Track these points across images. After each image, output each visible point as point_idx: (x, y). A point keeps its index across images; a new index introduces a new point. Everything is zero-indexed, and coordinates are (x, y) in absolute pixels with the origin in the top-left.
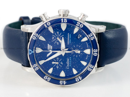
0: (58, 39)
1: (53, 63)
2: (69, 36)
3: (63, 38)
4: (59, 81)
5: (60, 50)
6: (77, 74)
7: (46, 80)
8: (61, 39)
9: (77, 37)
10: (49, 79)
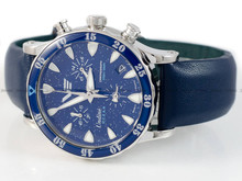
2: (102, 67)
6: (115, 139)
9: (117, 70)
10: (63, 143)
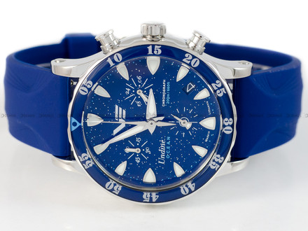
0: (140, 93)
1: (128, 150)
3: (151, 91)
4: (141, 193)
5: (144, 119)
7: (111, 191)
8: (147, 94)
